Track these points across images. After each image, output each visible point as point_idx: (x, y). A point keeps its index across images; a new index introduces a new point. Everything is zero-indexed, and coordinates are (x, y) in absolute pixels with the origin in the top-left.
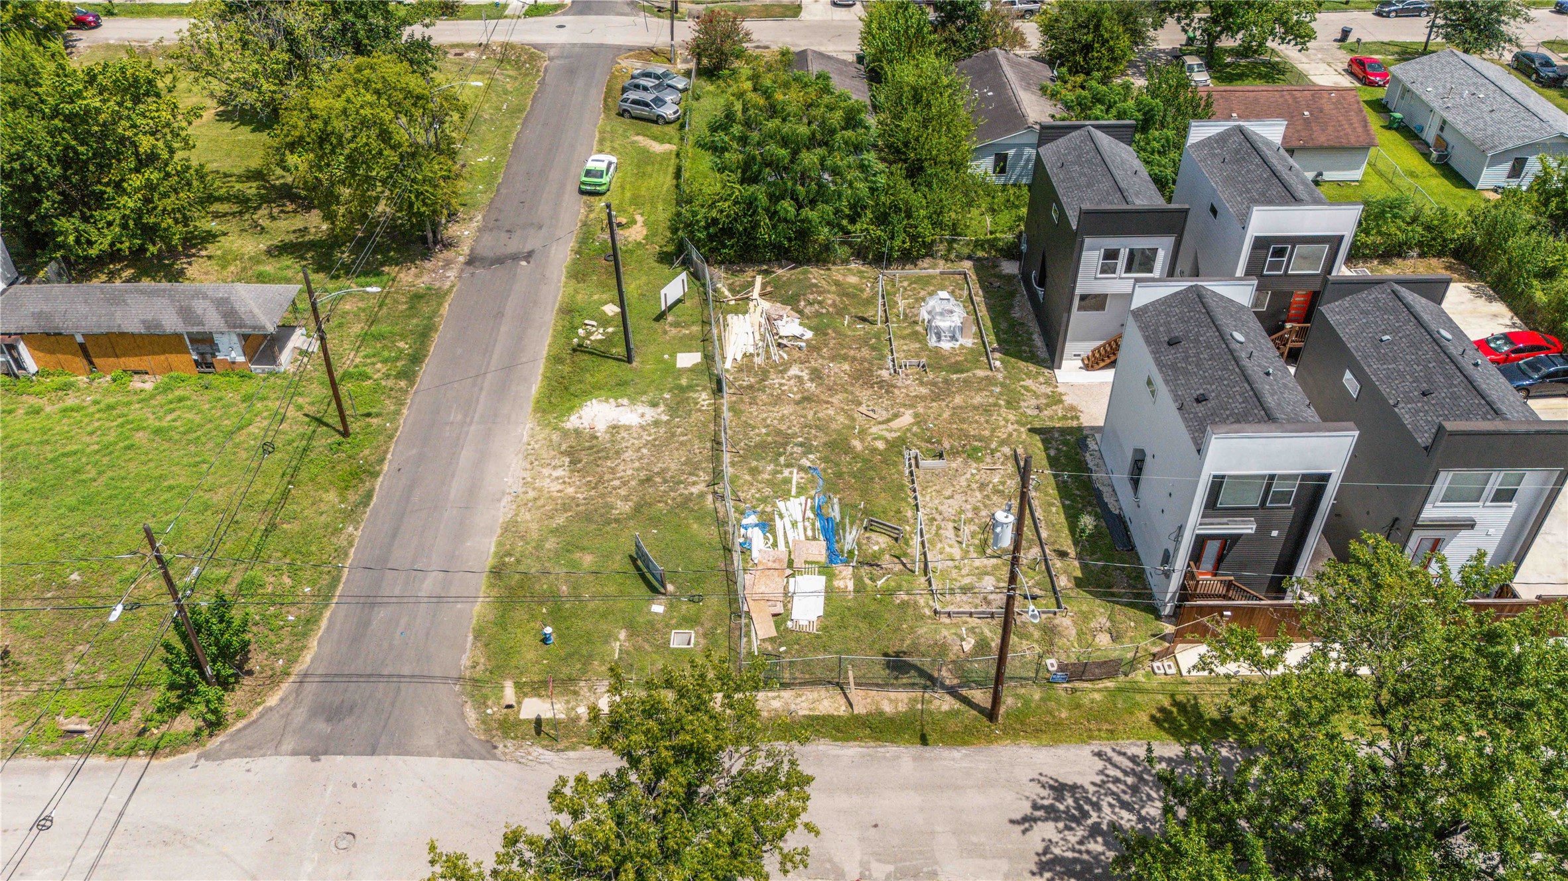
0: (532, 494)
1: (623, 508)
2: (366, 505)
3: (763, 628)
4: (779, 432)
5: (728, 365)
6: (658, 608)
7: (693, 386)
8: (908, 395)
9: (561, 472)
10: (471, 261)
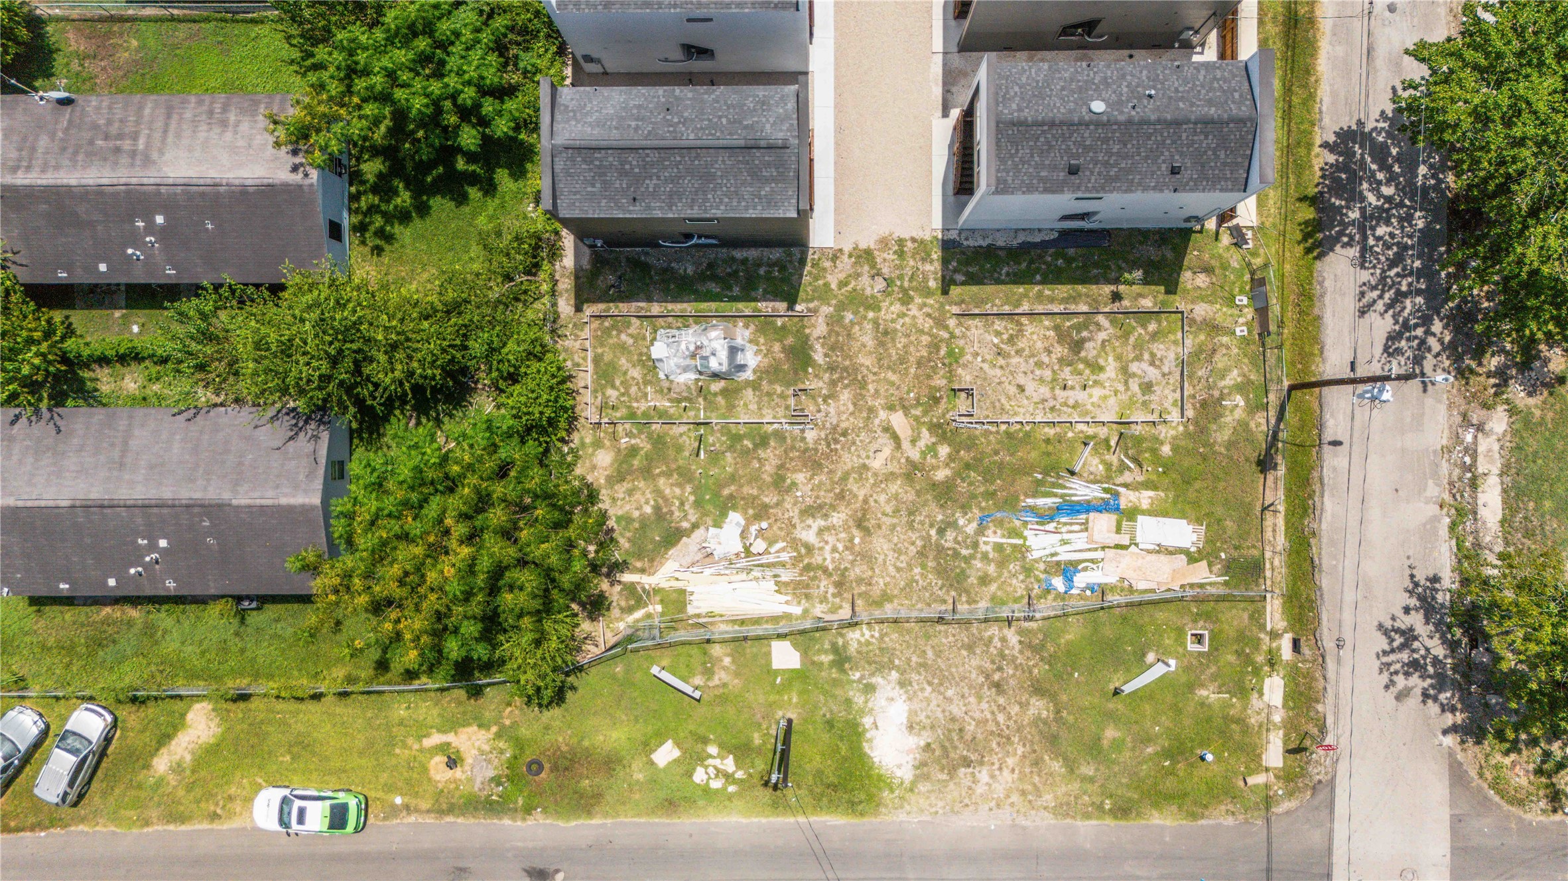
0: (1015, 798)
1: (1039, 707)
3: (1201, 573)
5: (795, 611)
7: (835, 649)
8: (851, 414)
9: (983, 775)
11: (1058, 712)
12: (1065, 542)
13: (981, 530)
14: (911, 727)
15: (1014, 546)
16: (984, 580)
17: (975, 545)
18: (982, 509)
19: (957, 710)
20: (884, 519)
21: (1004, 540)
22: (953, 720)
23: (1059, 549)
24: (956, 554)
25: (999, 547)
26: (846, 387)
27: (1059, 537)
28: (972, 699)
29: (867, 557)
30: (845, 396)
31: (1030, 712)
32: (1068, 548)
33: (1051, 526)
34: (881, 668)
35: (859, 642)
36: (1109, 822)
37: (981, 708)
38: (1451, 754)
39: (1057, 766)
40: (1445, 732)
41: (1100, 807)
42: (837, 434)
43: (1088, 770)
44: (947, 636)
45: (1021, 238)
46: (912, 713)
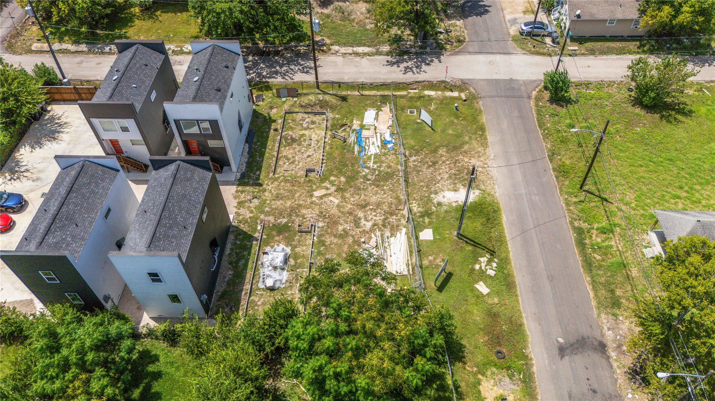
5: (404, 231)
7: (422, 216)
8: (312, 209)
10: (602, 347)
11: (444, 146)
12: (373, 144)
13: (368, 168)
14: (456, 191)
15: (375, 158)
16: (389, 167)
17: (374, 170)
18: (359, 168)
19: (446, 176)
20: (362, 198)
21: (372, 161)
22: (450, 177)
23: (376, 145)
24: (378, 175)
25: (375, 163)
26: (300, 212)
27: (371, 146)
28: (441, 171)
29: (379, 205)
30: (304, 211)
31: (444, 154)
32: (375, 143)
33: (367, 148)
34: (430, 200)
35: (419, 207)
36: (487, 133)
37: (444, 168)
39: (466, 147)
41: (481, 136)
42: (321, 215)
43: (467, 138)
44: (414, 178)
45: (246, 154)
46: (449, 190)
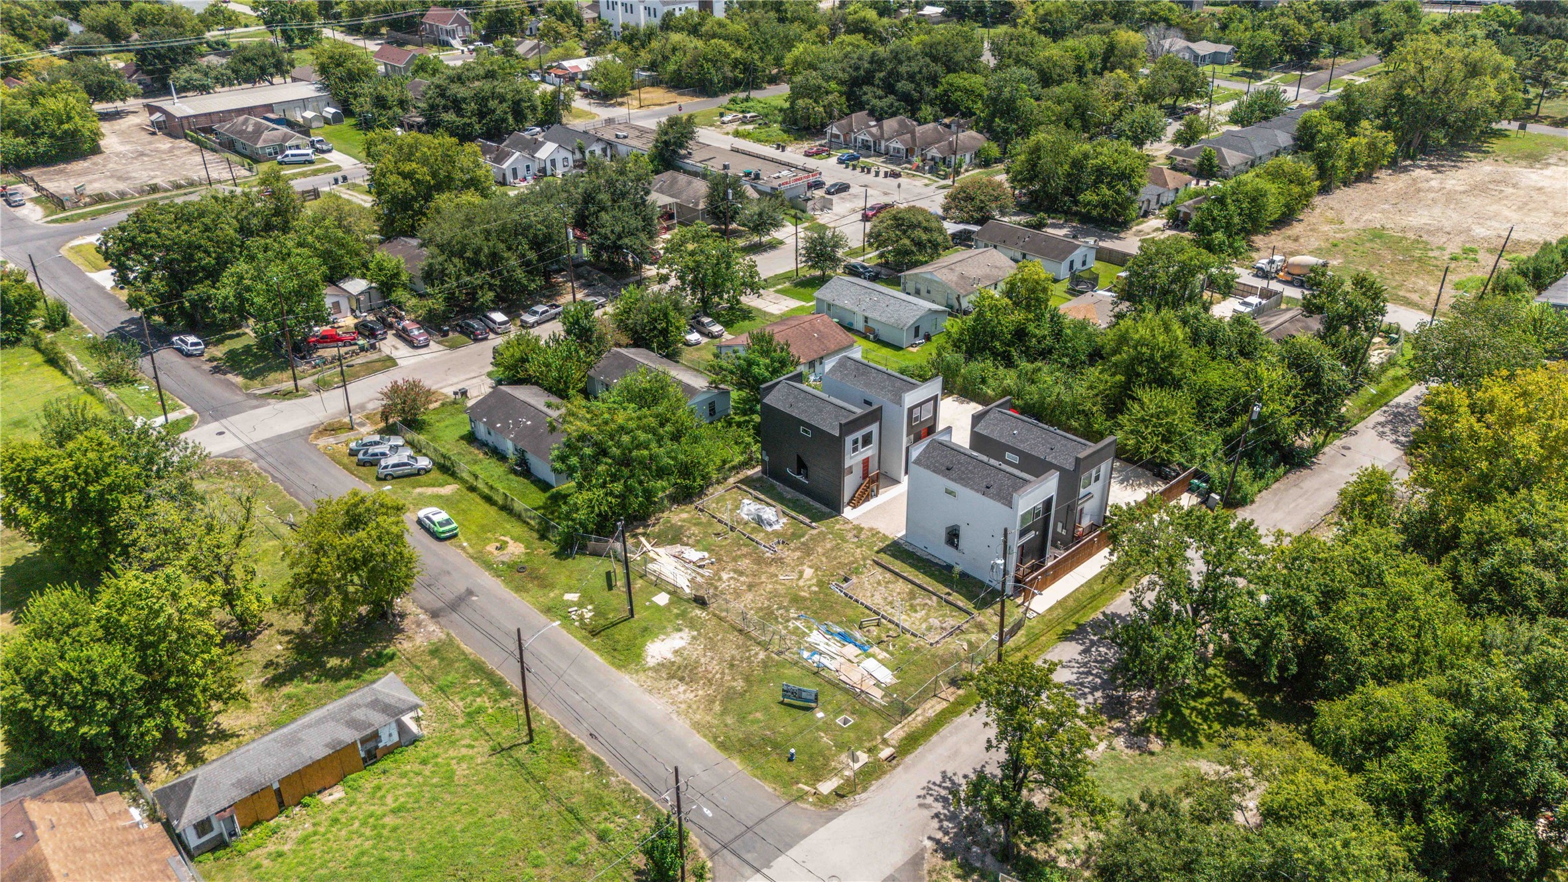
0: (683, 706)
1: (739, 685)
2: (603, 763)
3: (877, 694)
4: (761, 609)
5: (688, 591)
6: (820, 715)
7: (684, 611)
8: (793, 560)
9: (682, 688)
10: (435, 615)
11: (745, 691)
12: (827, 645)
13: (796, 619)
14: (676, 652)
15: (804, 632)
16: (776, 633)
17: (787, 621)
18: (806, 614)
20: (762, 591)
21: (801, 627)
23: (821, 644)
24: (776, 619)
25: (797, 628)
26: (802, 552)
27: (827, 641)
29: (738, 596)
33: (828, 636)
34: (693, 627)
36: (713, 746)
37: (715, 667)
38: (924, 849)
39: (717, 707)
40: (930, 838)
41: (715, 737)
42: (779, 561)
43: (729, 720)
44: (733, 636)
45: (929, 557)
46: (684, 648)
